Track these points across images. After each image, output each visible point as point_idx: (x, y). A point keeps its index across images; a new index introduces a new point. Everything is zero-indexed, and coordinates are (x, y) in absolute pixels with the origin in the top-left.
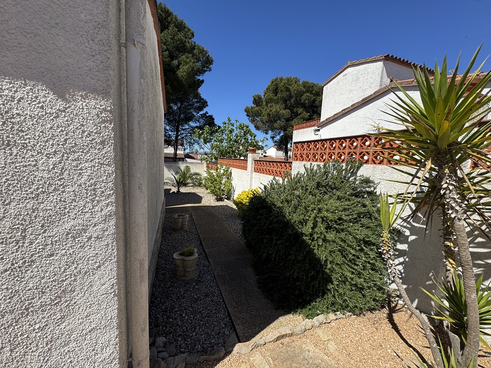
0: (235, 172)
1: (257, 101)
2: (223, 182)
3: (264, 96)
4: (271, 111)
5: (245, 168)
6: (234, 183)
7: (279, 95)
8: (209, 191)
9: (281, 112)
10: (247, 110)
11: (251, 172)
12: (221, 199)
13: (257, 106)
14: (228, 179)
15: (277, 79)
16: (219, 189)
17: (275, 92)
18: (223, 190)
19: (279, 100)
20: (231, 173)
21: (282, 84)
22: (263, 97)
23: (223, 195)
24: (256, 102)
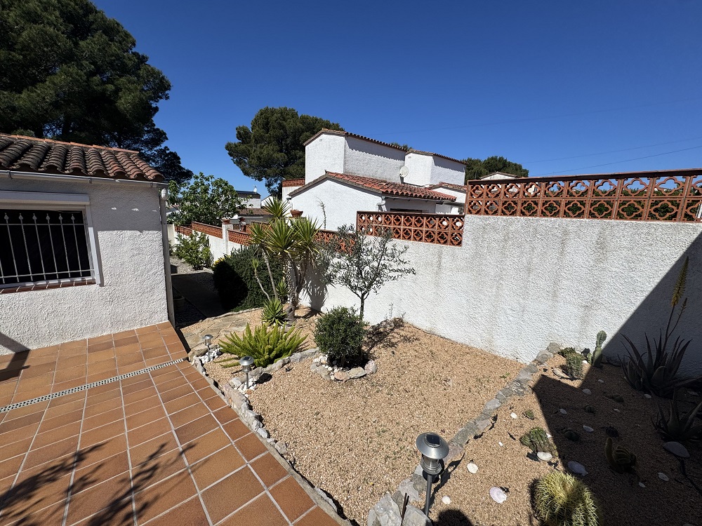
0: (212, 239)
1: (243, 135)
2: (200, 250)
3: (252, 129)
4: (261, 153)
5: (221, 236)
6: (213, 249)
7: (271, 132)
8: (183, 260)
9: (275, 155)
10: (228, 147)
11: (227, 241)
12: (200, 268)
13: (243, 143)
14: (205, 246)
15: (267, 109)
16: (196, 257)
17: (266, 126)
18: (201, 259)
19: (272, 139)
20: (208, 240)
21: (274, 118)
22: (250, 130)
23: (202, 263)
24: (241, 137)
